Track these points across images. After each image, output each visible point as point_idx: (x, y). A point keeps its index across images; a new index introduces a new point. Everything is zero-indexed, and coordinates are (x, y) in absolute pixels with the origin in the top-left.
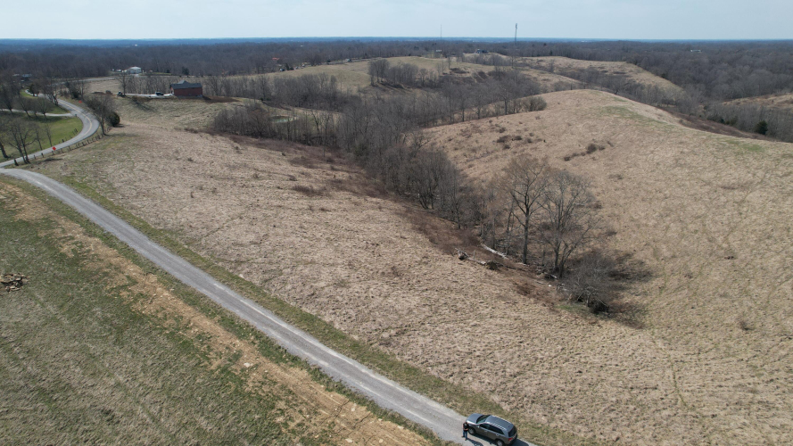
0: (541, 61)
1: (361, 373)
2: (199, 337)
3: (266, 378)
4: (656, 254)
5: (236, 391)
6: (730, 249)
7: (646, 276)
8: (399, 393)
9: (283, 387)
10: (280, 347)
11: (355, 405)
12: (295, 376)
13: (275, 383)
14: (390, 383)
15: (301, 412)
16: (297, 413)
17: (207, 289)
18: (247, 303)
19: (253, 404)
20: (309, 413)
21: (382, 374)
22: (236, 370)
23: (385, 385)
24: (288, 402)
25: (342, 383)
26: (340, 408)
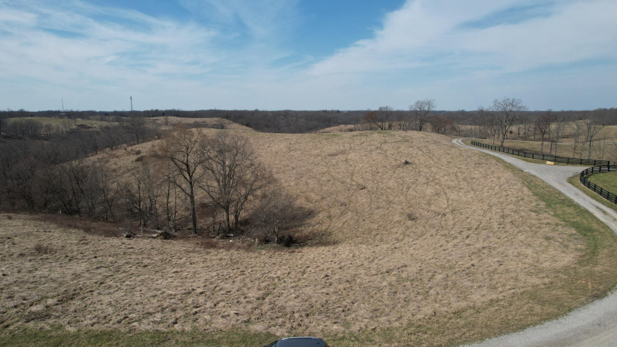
0: (157, 120)
4: (307, 199)
6: (358, 185)
7: (310, 214)
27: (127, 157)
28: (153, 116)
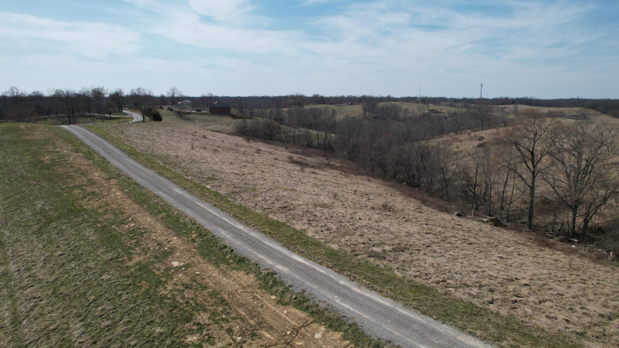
0: (505, 108)
1: (339, 284)
2: (132, 231)
3: (195, 281)
5: (147, 292)
8: (403, 316)
9: (214, 294)
10: (225, 247)
11: (323, 328)
12: (235, 282)
13: (205, 288)
14: (387, 302)
15: (230, 331)
16: (223, 332)
17: (164, 192)
18: (203, 205)
19: (162, 312)
20: (242, 334)
21: (372, 289)
22: (159, 270)
23: (377, 303)
24: (214, 314)
25: (306, 294)
26: (296, 330)
27: (469, 142)
28: (502, 104)
